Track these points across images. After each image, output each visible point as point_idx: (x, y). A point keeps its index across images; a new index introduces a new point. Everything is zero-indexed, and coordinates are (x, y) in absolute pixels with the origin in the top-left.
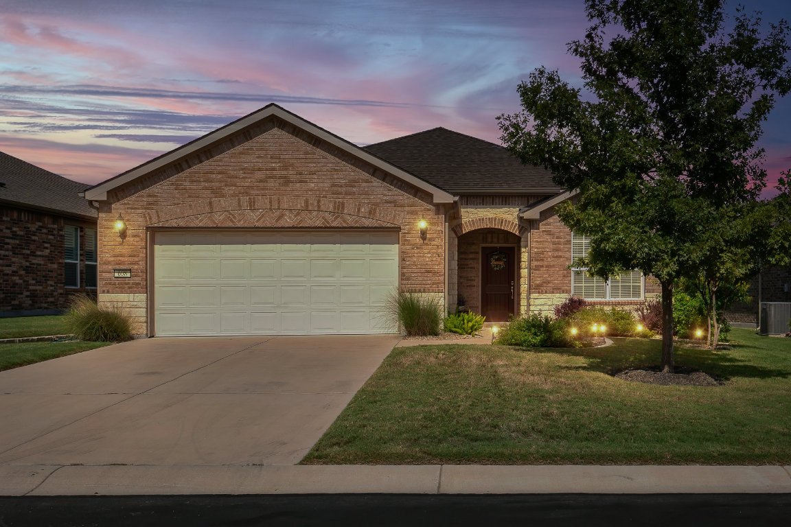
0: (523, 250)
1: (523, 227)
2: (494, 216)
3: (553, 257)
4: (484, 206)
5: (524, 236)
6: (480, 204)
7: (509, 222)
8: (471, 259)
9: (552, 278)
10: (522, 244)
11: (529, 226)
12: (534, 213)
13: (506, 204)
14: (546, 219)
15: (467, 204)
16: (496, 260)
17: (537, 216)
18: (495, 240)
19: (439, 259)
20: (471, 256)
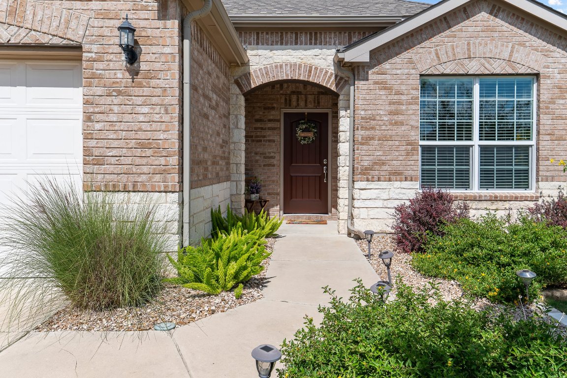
0: (342, 113)
1: (341, 78)
2: (298, 61)
3: (391, 124)
4: (283, 46)
5: (342, 93)
6: (277, 44)
7: (322, 70)
8: (270, 129)
9: (388, 158)
10: (341, 104)
11: (351, 76)
12: (360, 53)
13: (315, 44)
14: (380, 63)
15: (258, 44)
16: (304, 131)
17: (366, 58)
18: (302, 104)
19: (166, 118)
20: (270, 125)
